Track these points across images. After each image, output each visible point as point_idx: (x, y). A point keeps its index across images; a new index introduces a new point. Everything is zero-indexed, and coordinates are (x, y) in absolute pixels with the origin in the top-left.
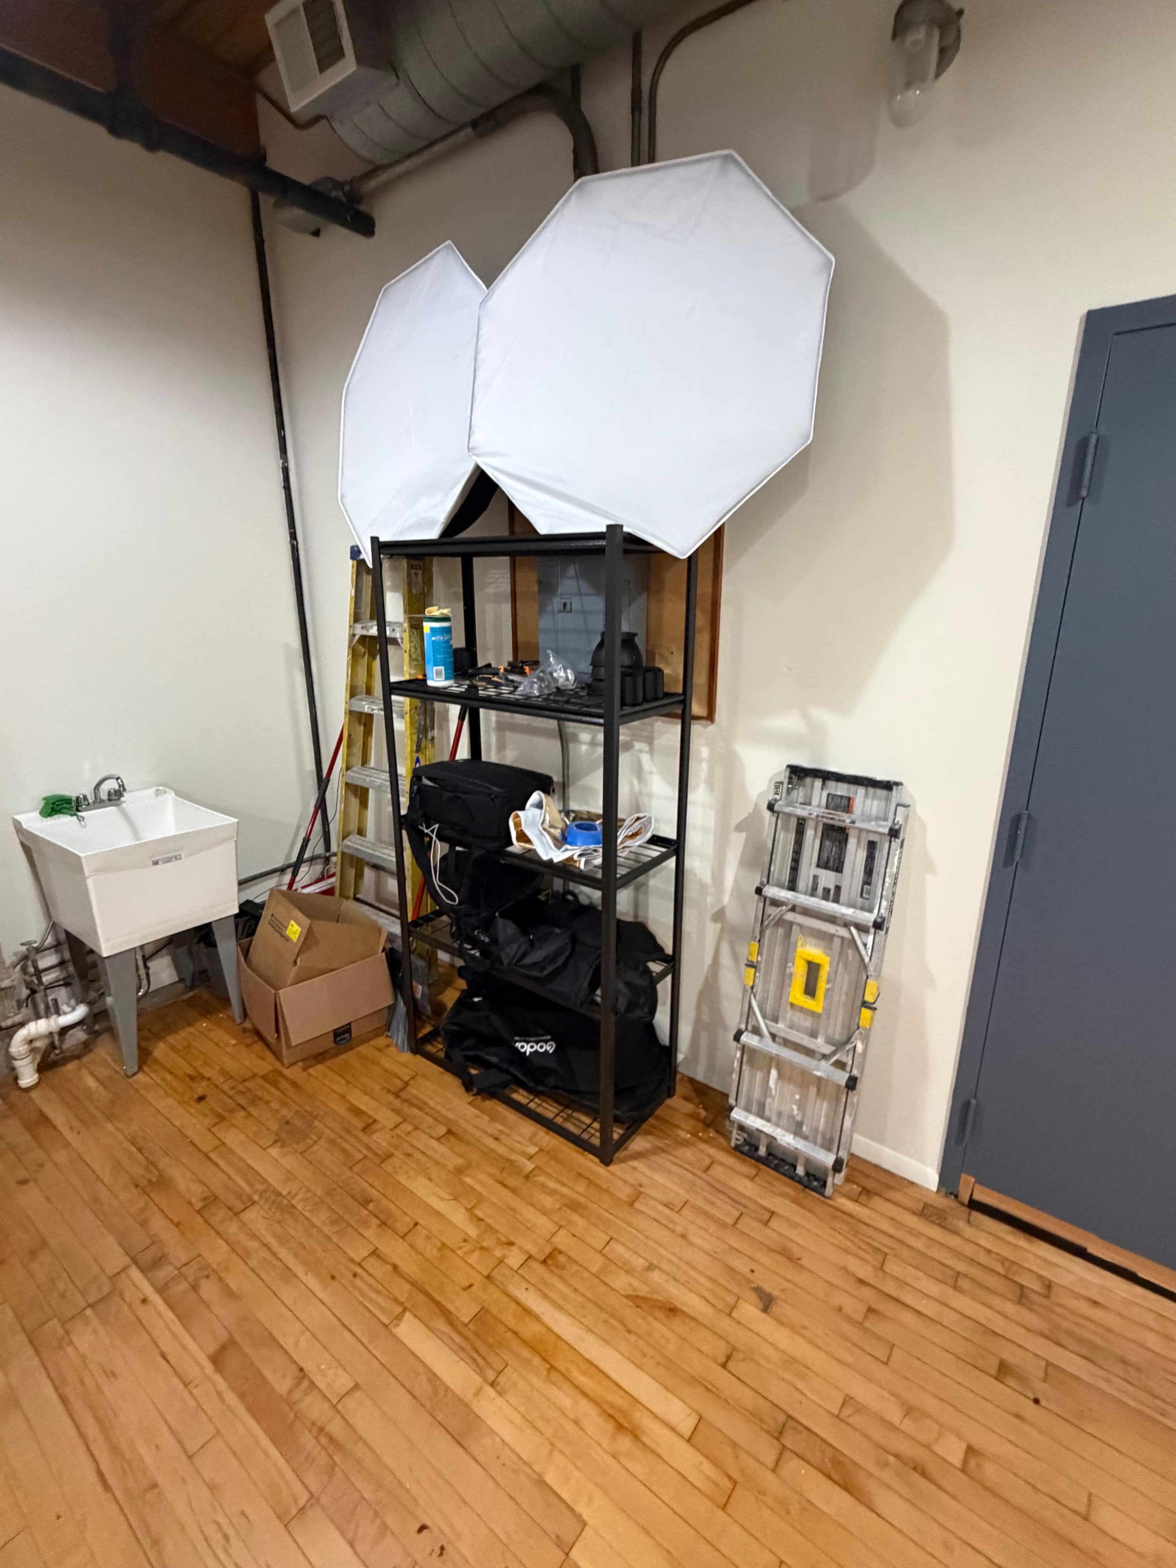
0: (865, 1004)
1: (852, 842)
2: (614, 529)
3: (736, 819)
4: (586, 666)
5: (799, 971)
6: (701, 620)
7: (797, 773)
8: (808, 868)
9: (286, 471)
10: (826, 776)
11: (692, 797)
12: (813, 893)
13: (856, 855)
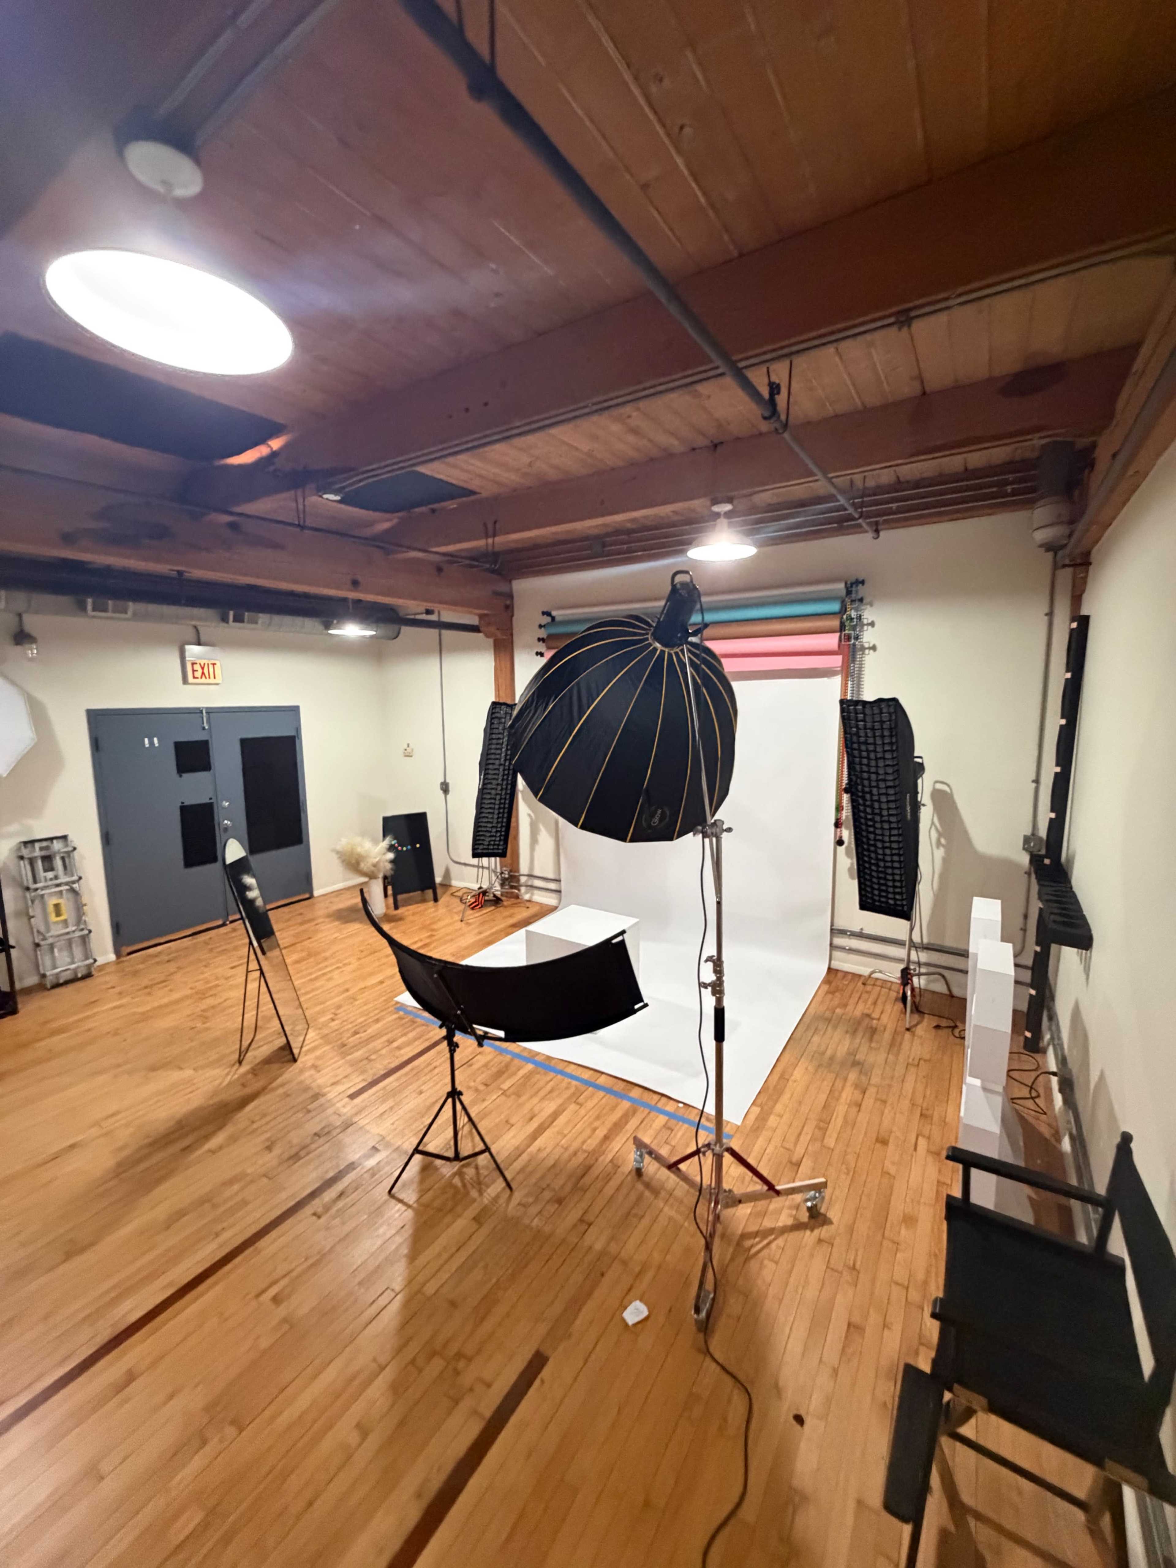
0: (84, 905)
1: (55, 859)
5: (52, 909)
7: (27, 844)
8: (41, 873)
10: (39, 841)
12: (46, 881)
13: (58, 863)
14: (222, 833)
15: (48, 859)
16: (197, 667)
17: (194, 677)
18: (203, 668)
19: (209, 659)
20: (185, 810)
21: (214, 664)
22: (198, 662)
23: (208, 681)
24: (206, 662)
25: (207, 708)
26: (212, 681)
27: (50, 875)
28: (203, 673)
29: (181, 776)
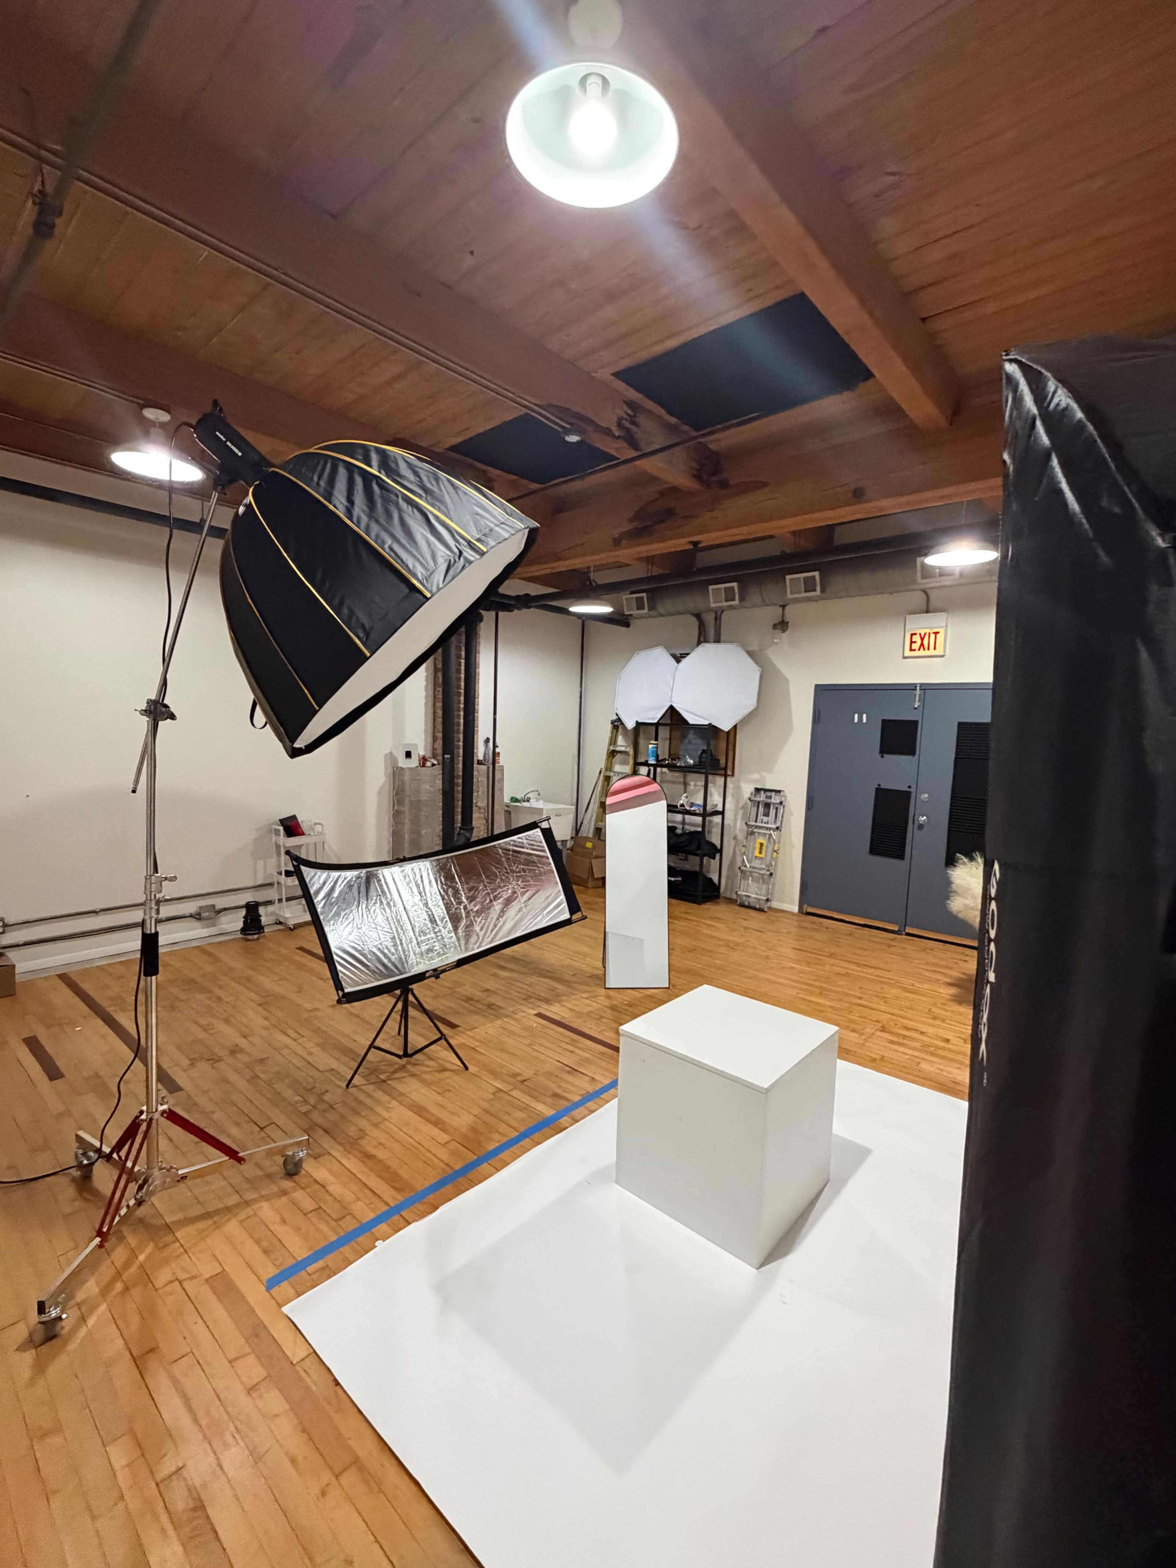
0: (775, 851)
1: (772, 807)
2: (710, 724)
3: (740, 806)
4: (697, 760)
5: (758, 846)
6: (731, 747)
7: (758, 790)
8: (760, 817)
9: (581, 692)
10: (766, 790)
11: (727, 800)
12: (762, 822)
13: (772, 812)
14: (916, 832)
15: (767, 806)
16: (915, 638)
17: (911, 650)
18: (922, 639)
19: (931, 628)
20: (881, 793)
21: (936, 633)
22: (918, 632)
23: (926, 653)
24: (927, 631)
25: (922, 685)
26: (932, 652)
27: (765, 819)
28: (922, 644)
29: (882, 757)
